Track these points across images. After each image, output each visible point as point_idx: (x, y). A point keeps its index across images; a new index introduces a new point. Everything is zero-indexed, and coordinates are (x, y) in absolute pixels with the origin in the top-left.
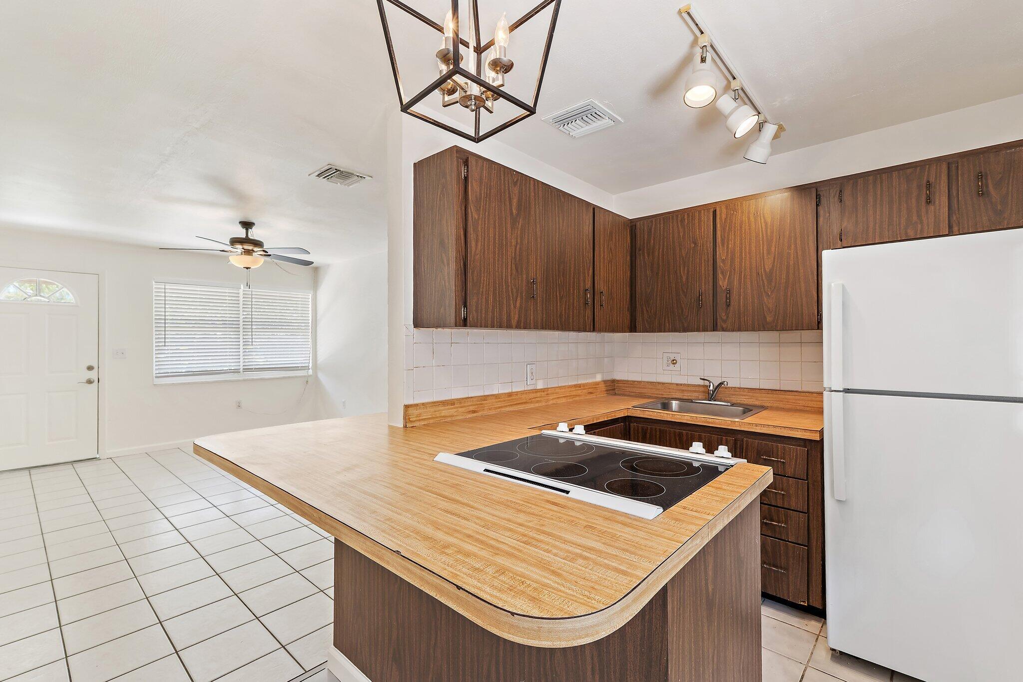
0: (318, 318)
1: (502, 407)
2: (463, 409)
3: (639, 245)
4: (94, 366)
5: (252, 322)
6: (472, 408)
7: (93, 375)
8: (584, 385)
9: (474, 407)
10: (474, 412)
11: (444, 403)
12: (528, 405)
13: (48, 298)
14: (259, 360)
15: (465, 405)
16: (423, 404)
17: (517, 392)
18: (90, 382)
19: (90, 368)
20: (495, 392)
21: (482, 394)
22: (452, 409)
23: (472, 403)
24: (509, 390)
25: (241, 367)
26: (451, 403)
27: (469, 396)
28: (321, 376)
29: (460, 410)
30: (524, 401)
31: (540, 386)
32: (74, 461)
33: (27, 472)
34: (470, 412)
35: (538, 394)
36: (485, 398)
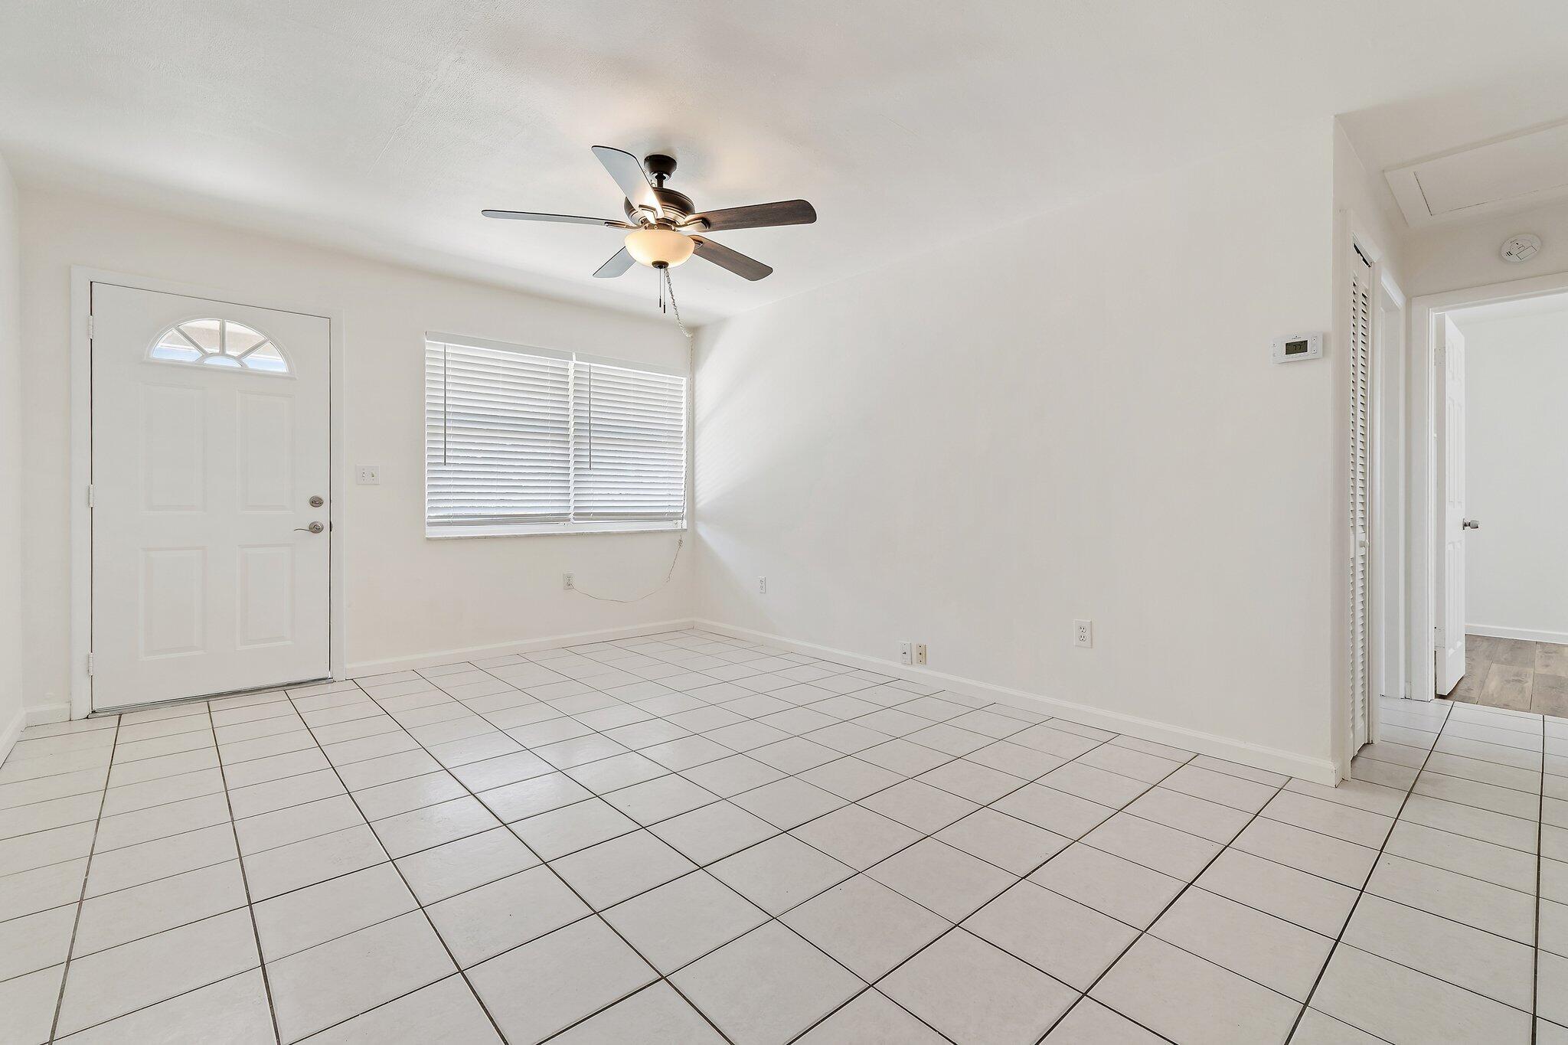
0: (697, 424)
4: (323, 498)
5: (590, 424)
7: (320, 515)
13: (239, 359)
14: (599, 499)
18: (315, 529)
19: (316, 502)
25: (572, 511)
28: (703, 530)
32: (289, 685)
33: (202, 706)
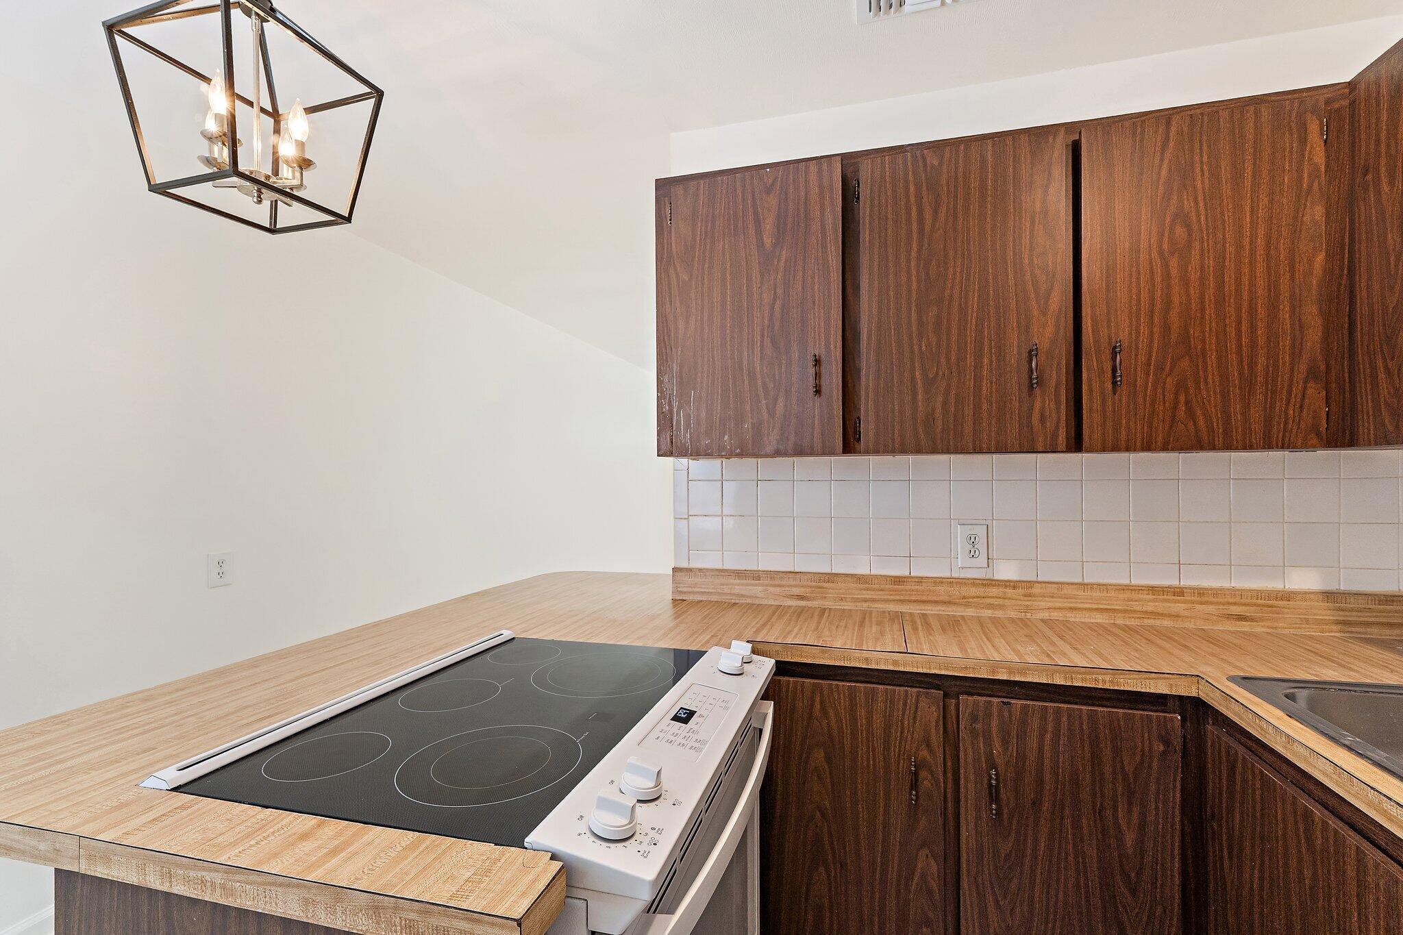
1: (873, 600)
2: (778, 590)
3: (1363, 156)
6: (796, 591)
8: (1216, 592)
9: (803, 589)
10: (801, 598)
11: (738, 574)
12: (955, 608)
15: (782, 583)
16: (700, 570)
17: (922, 578)
20: (863, 570)
21: (828, 571)
22: (756, 585)
23: (798, 582)
24: (902, 571)
26: (755, 576)
27: (797, 570)
29: (771, 589)
30: (945, 598)
31: (1006, 571)
34: (792, 597)
35: (994, 591)
36: (831, 577)
